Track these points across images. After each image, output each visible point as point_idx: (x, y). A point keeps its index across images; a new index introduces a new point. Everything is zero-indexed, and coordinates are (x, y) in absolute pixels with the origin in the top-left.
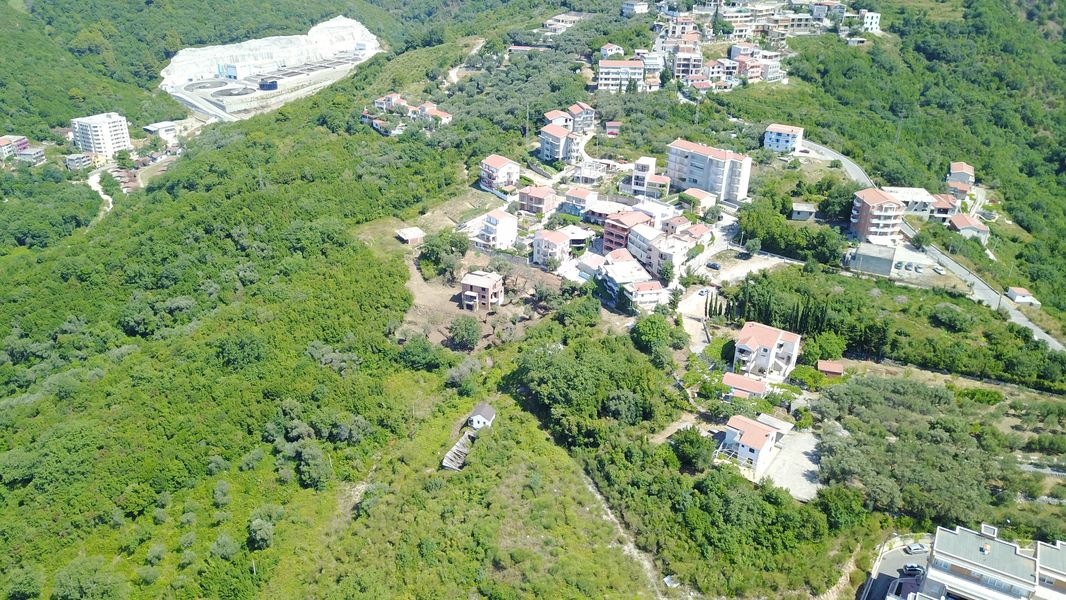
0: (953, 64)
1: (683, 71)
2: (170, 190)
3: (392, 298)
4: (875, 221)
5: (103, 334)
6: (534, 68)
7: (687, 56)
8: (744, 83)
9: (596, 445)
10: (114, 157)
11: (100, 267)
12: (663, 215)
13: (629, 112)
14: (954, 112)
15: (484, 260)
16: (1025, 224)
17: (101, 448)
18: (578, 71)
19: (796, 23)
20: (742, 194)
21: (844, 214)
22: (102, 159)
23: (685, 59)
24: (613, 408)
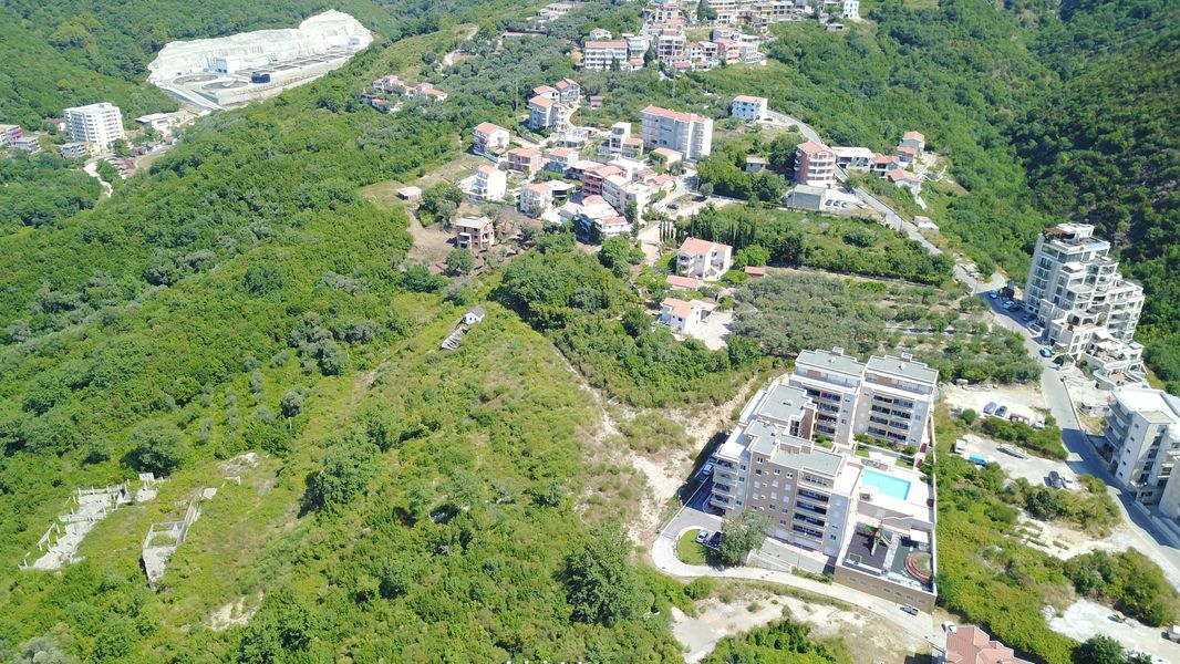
0: (925, 49)
1: (666, 53)
2: (176, 169)
3: (394, 238)
4: (812, 168)
5: (129, 285)
6: (527, 51)
7: (669, 38)
8: (723, 64)
9: (563, 326)
10: (109, 147)
11: (122, 230)
12: (634, 169)
13: (611, 87)
14: (920, 91)
15: (476, 210)
16: (967, 184)
17: (149, 355)
18: (568, 54)
19: (778, 10)
20: (706, 150)
21: (789, 164)
22: (96, 149)
23: (667, 42)
24: (578, 300)
